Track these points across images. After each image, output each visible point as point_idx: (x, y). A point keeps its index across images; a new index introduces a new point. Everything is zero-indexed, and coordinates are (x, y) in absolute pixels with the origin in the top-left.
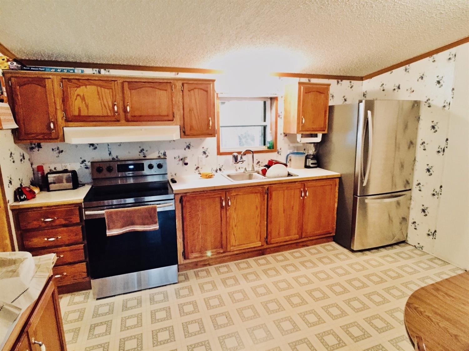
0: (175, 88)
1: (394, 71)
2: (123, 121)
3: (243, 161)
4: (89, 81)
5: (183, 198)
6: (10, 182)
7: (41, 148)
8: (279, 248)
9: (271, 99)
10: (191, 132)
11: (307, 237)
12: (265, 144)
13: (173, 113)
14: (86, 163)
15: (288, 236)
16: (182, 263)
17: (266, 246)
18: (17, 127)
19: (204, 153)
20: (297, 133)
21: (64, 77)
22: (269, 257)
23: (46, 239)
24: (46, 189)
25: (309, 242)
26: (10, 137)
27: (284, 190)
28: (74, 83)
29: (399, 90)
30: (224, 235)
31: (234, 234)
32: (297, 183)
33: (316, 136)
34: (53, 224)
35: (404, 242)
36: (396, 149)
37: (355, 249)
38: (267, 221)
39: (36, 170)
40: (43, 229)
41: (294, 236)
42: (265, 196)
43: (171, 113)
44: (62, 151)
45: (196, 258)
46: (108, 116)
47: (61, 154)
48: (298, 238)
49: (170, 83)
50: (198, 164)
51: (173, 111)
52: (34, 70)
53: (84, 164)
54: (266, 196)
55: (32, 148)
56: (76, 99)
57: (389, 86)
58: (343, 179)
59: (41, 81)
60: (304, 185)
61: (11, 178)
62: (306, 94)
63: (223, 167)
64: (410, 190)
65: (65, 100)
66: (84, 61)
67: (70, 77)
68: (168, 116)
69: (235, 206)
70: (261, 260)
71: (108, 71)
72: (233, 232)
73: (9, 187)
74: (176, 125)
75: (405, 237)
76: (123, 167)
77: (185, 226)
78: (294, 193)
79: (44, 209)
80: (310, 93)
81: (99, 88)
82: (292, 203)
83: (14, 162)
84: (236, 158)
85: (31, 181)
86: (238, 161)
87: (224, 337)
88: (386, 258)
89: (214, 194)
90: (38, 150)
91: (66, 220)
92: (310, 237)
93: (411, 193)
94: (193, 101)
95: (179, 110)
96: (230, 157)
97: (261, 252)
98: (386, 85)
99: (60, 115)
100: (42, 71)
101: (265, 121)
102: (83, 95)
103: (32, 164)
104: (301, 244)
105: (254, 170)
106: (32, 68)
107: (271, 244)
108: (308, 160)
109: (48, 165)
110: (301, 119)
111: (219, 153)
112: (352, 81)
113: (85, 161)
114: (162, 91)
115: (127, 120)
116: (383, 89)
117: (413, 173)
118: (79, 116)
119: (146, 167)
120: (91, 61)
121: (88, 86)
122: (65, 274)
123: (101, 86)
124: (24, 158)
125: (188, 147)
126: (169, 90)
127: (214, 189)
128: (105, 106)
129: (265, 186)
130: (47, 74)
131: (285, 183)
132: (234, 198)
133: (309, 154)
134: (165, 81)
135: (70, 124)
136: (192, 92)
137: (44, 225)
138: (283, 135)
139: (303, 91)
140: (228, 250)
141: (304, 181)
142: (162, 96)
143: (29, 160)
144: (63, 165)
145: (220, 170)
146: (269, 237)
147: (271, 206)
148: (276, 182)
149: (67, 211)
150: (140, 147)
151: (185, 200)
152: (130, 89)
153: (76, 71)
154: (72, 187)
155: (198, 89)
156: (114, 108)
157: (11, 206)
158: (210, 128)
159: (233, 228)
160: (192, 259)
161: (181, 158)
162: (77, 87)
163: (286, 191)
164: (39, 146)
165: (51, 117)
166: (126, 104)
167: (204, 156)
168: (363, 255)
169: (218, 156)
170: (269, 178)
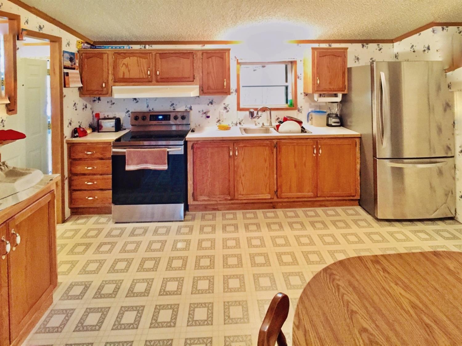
0: (196, 56)
1: (422, 33)
2: (154, 82)
3: (259, 117)
4: (132, 54)
5: (194, 145)
6: (70, 124)
7: (100, 100)
8: (293, 203)
9: (292, 62)
10: (209, 91)
11: (324, 197)
12: (287, 103)
13: (194, 76)
14: (130, 112)
15: (300, 192)
16: (192, 204)
17: (276, 199)
18: (82, 86)
19: (225, 108)
20: (313, 93)
21: (116, 52)
22: (280, 212)
23: (86, 168)
24: (97, 131)
25: (327, 203)
26: (77, 93)
27: (294, 146)
28: (122, 56)
29: (429, 51)
30: (232, 183)
31: (242, 183)
32: (309, 140)
33: (336, 95)
34: (93, 157)
35: (452, 218)
36: (429, 112)
37: (379, 217)
38: (277, 174)
39: (94, 116)
40: (85, 159)
41: (308, 193)
42: (273, 150)
43: (192, 76)
44: (114, 104)
45: (205, 200)
46: (143, 78)
47: (113, 105)
48: (312, 196)
49: (192, 53)
50: (220, 118)
51: (193, 74)
52: (98, 48)
53: (128, 113)
54: (275, 150)
55: (94, 101)
56: (122, 67)
57: (419, 48)
58: (363, 139)
59: (100, 55)
60: (317, 142)
61: (71, 121)
62: (321, 58)
63: (243, 122)
64: (453, 157)
65: (115, 67)
66: (134, 40)
67: (120, 52)
68: (189, 78)
69: (243, 157)
70: (270, 213)
71: (151, 46)
72: (240, 181)
73: (68, 127)
74: (196, 85)
75: (454, 213)
76: (154, 117)
77: (195, 170)
78: (306, 150)
79: (88, 144)
80: (324, 57)
81: (139, 58)
82: (304, 159)
83: (76, 110)
84: (252, 114)
85: (89, 124)
86: (254, 117)
87: (199, 278)
88: (418, 234)
89: (222, 144)
90: (98, 102)
91: (102, 154)
92: (328, 197)
93: (454, 161)
94: (211, 66)
95: (199, 74)
96: (247, 113)
97: (272, 205)
98: (416, 46)
99: (111, 77)
100: (103, 48)
101: (287, 81)
102: (127, 64)
103: (93, 112)
104: (319, 203)
105: (272, 126)
106: (97, 47)
107: (281, 198)
108: (330, 118)
109: (103, 114)
110: (316, 80)
111: (239, 109)
112: (381, 45)
113: (129, 111)
114: (185, 59)
115: (157, 81)
116: (413, 50)
117: (454, 138)
118: (123, 78)
119: (172, 118)
120: (138, 40)
121: (131, 58)
122: (96, 197)
123: (140, 57)
124: (86, 107)
125: (211, 103)
126: (191, 58)
127: (221, 139)
128: (142, 71)
129: (274, 141)
130: (106, 51)
131: (295, 139)
132: (242, 150)
133: (332, 113)
134: (189, 52)
135: (117, 84)
136: (210, 59)
137: (86, 156)
138: (303, 95)
139: (317, 55)
140: (236, 198)
141: (317, 138)
142: (186, 63)
143: (91, 109)
144: (114, 113)
145: (240, 123)
146: (279, 190)
147: (280, 160)
148: (286, 138)
149: (104, 148)
150: (171, 102)
151: (196, 147)
152: (161, 59)
153: (125, 48)
154: (114, 130)
155: (215, 57)
156: (147, 72)
157: (67, 141)
158: (225, 87)
159: (240, 177)
160: (200, 201)
161: (204, 112)
162: (124, 58)
163: (296, 147)
164: (99, 99)
165: (104, 80)
166: (157, 69)
167: (225, 111)
168: (390, 225)
169: (238, 111)
170: (281, 133)
